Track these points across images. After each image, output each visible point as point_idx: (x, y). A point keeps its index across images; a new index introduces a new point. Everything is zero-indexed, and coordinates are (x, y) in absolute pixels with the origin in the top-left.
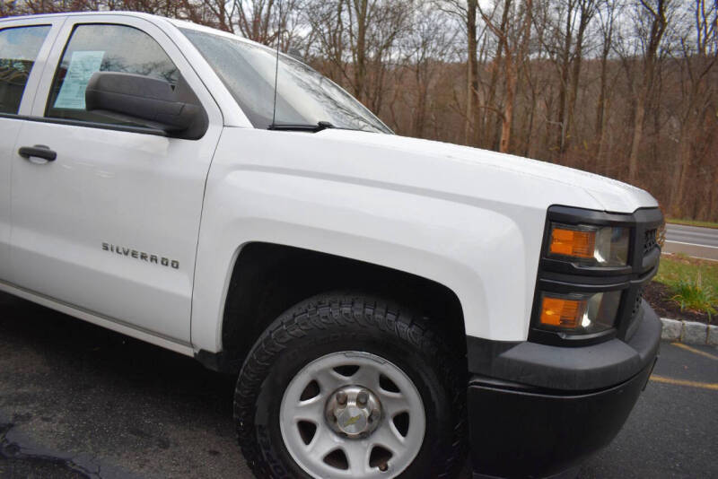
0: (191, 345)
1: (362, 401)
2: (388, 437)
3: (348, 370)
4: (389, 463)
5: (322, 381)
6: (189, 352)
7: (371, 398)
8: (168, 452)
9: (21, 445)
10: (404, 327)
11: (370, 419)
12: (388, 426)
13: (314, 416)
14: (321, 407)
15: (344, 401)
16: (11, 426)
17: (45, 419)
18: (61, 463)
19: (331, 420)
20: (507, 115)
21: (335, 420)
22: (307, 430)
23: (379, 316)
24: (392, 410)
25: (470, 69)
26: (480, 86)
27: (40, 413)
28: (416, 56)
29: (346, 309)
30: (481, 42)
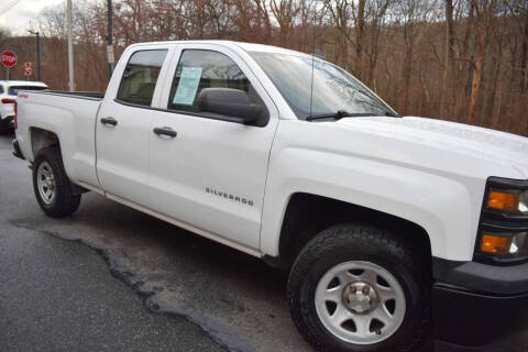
0: (260, 251)
1: (365, 291)
2: (382, 314)
3: (357, 272)
4: (382, 330)
5: (342, 278)
6: (258, 255)
7: (371, 290)
8: (244, 314)
9: (160, 305)
10: (393, 248)
11: (370, 303)
12: (381, 307)
13: (336, 299)
14: (340, 293)
15: (354, 291)
16: (153, 293)
17: (171, 290)
18: (184, 317)
19: (346, 302)
20: (478, 64)
21: (349, 301)
22: (331, 307)
23: (377, 241)
24: (385, 298)
25: (448, 29)
26: (455, 41)
27: (168, 286)
28: (404, 19)
29: (358, 236)
30: (456, 6)
